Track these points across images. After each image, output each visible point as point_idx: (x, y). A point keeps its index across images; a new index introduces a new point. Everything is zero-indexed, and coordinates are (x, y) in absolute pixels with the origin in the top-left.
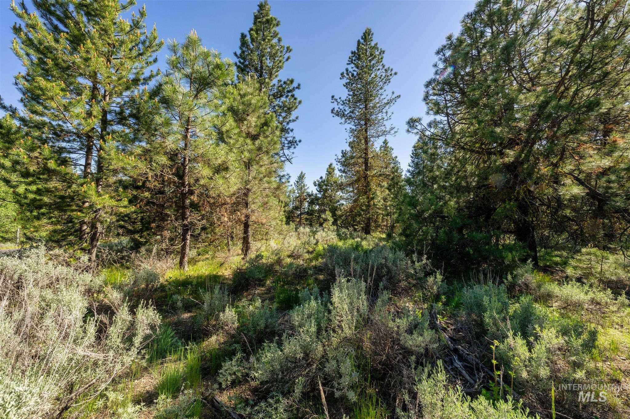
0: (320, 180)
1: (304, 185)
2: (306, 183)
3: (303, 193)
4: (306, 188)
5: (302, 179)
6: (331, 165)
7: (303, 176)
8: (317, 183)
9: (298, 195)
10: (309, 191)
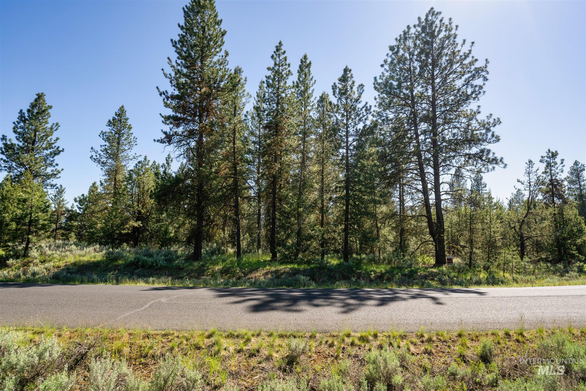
0: (82, 198)
1: (63, 201)
2: (65, 199)
3: (62, 207)
4: (65, 202)
5: (61, 193)
6: (95, 183)
7: (63, 191)
8: (78, 199)
9: (54, 209)
10: (69, 206)
